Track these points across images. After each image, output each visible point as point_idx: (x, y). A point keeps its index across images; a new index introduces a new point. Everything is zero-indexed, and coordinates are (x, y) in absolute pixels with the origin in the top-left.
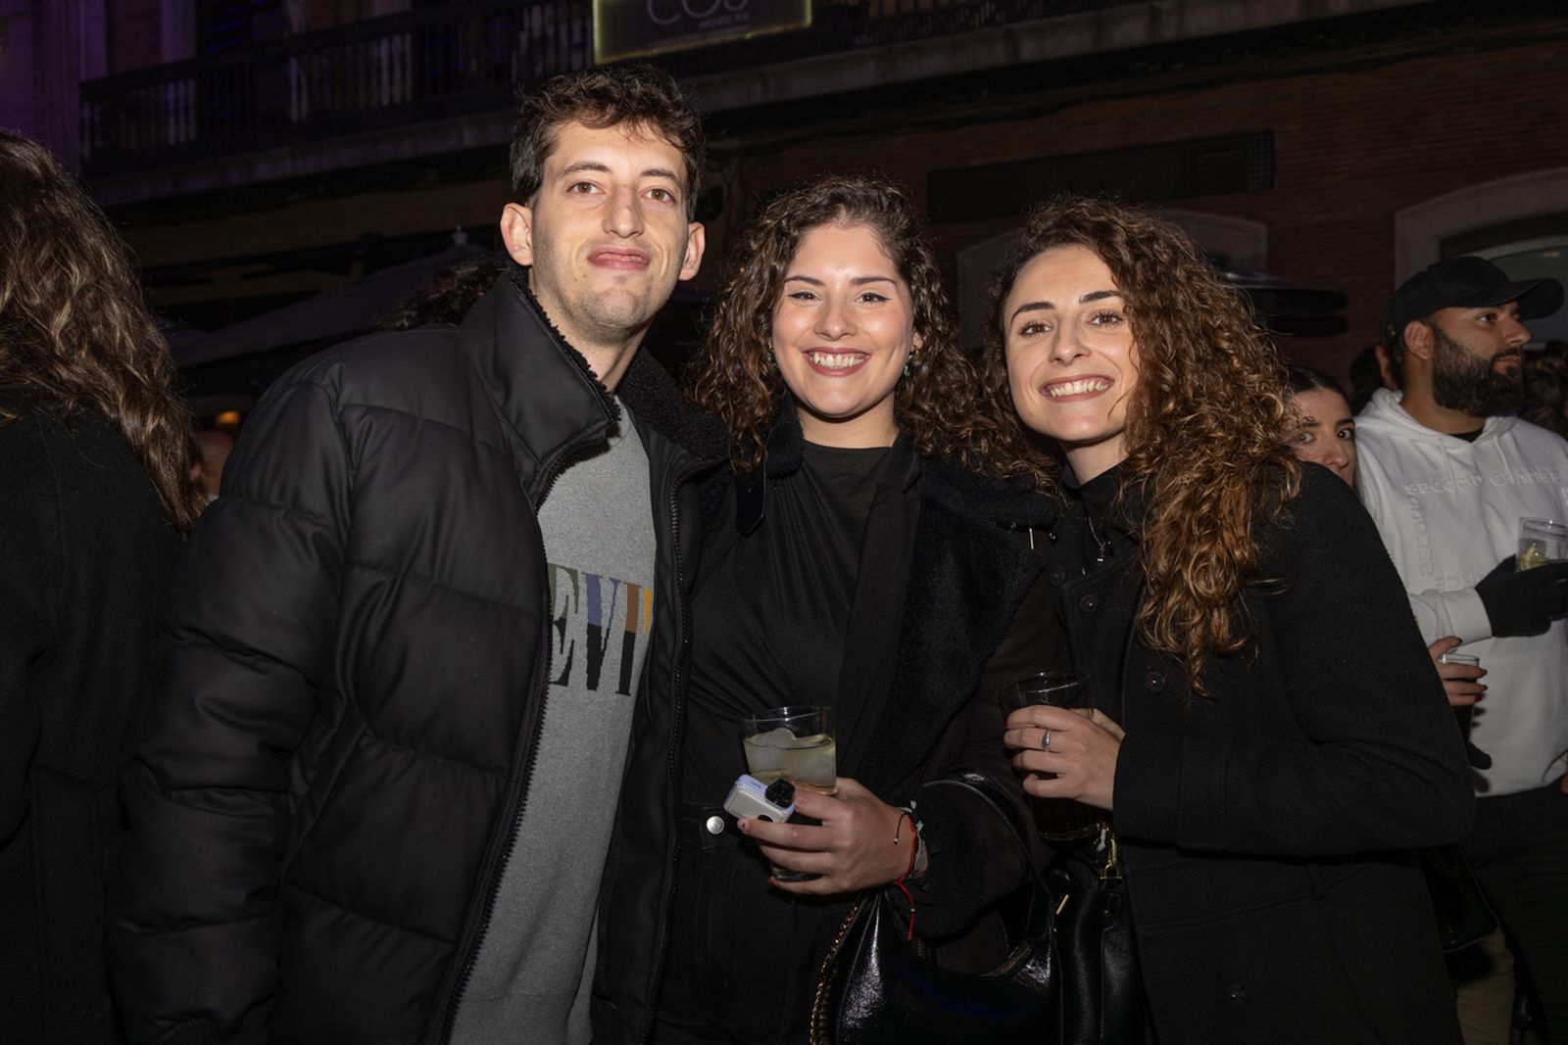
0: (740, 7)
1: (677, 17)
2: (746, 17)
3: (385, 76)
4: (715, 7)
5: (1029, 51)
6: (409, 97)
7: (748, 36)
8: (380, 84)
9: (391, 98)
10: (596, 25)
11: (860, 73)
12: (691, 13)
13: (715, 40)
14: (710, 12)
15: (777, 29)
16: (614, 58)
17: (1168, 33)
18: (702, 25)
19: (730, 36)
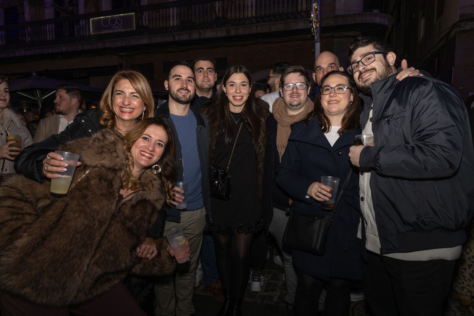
0: (121, 24)
1: (108, 25)
2: (122, 27)
3: (48, 33)
4: (116, 24)
5: (177, 39)
6: (54, 39)
7: (122, 31)
8: (47, 35)
9: (50, 38)
10: (91, 26)
11: (144, 41)
12: (110, 25)
13: (116, 31)
14: (115, 25)
15: (128, 30)
16: (94, 34)
17: (203, 37)
18: (113, 28)
19: (119, 30)
